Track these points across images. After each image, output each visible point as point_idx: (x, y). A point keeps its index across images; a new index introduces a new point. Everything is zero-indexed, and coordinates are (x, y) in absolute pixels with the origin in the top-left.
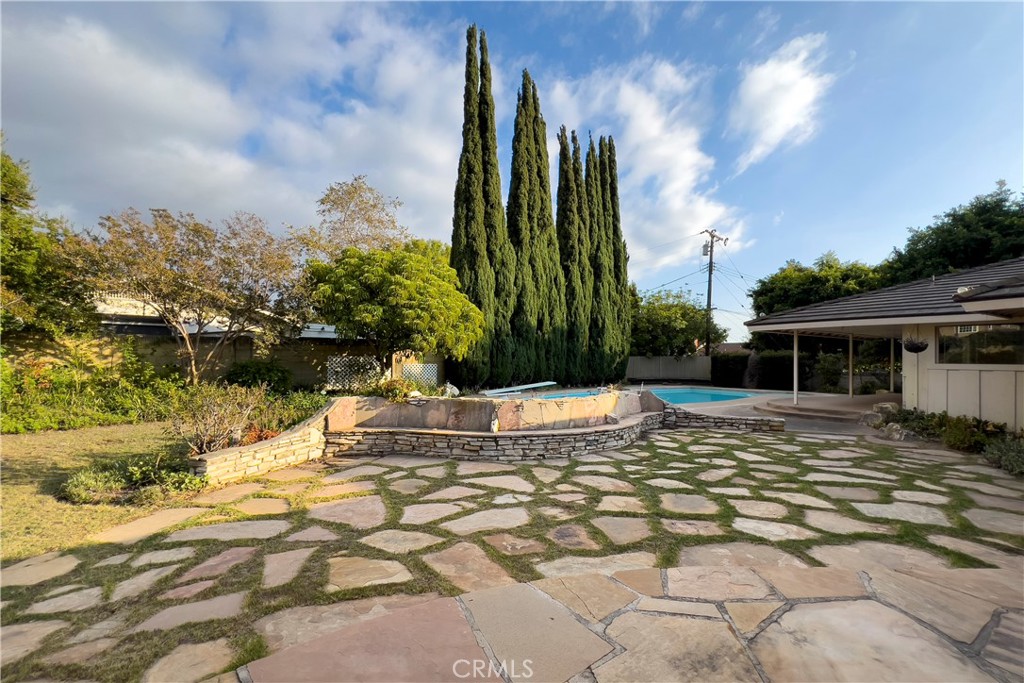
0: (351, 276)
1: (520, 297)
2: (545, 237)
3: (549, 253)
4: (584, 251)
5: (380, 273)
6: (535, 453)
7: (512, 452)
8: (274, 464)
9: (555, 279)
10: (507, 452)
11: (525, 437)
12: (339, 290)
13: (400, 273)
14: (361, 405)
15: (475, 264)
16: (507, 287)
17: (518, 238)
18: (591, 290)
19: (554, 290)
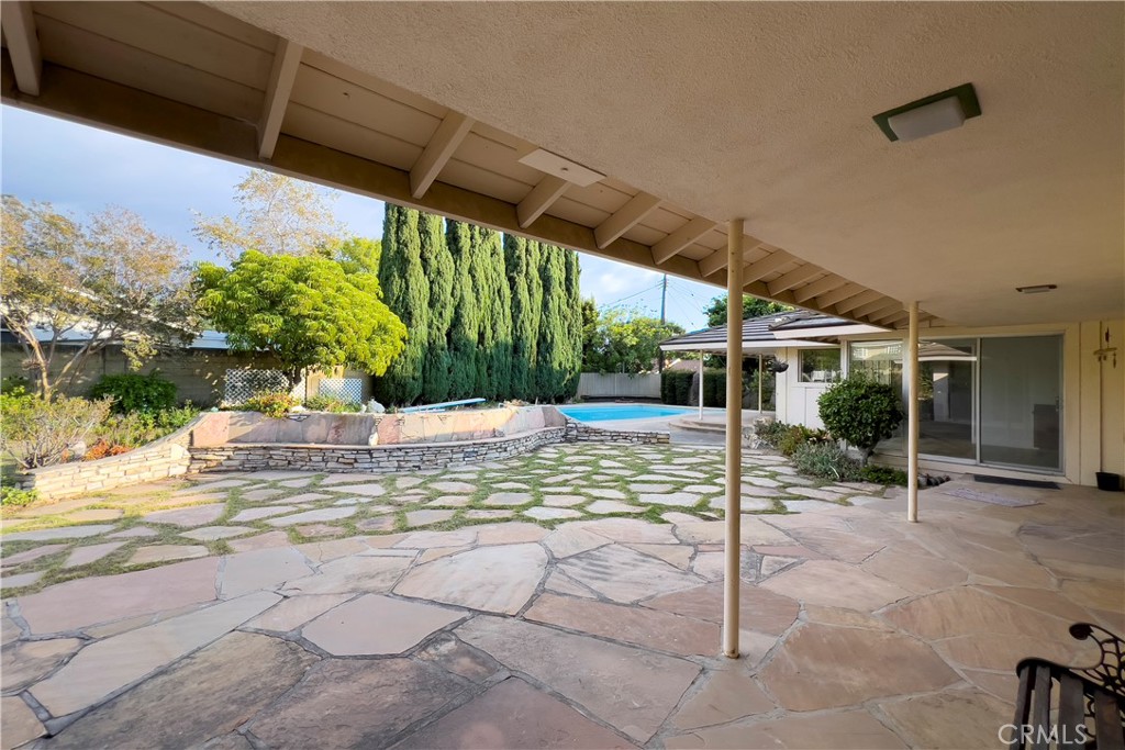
0: (246, 283)
1: (457, 308)
2: (488, 247)
3: (492, 262)
4: (532, 264)
5: (282, 280)
6: (411, 465)
7: (387, 464)
8: (124, 480)
9: (499, 291)
10: (381, 464)
11: (400, 449)
12: (232, 297)
13: (305, 281)
14: (235, 420)
15: (406, 272)
16: (442, 298)
17: (457, 246)
18: (540, 303)
19: (498, 302)
